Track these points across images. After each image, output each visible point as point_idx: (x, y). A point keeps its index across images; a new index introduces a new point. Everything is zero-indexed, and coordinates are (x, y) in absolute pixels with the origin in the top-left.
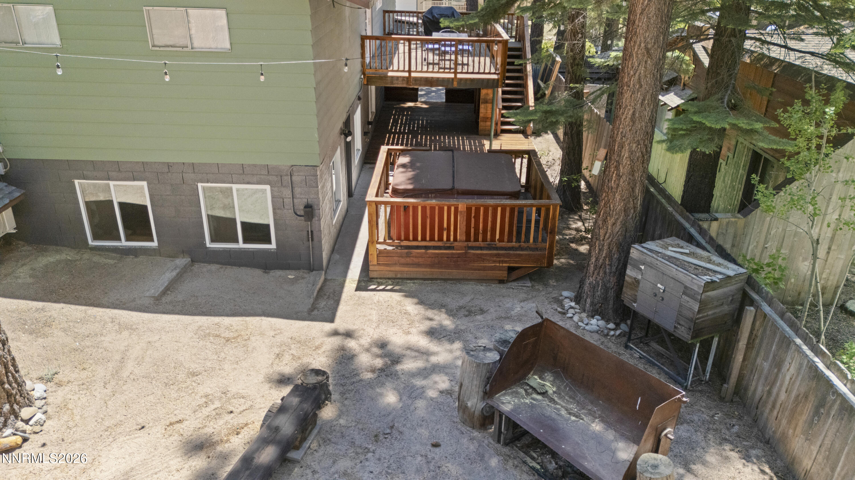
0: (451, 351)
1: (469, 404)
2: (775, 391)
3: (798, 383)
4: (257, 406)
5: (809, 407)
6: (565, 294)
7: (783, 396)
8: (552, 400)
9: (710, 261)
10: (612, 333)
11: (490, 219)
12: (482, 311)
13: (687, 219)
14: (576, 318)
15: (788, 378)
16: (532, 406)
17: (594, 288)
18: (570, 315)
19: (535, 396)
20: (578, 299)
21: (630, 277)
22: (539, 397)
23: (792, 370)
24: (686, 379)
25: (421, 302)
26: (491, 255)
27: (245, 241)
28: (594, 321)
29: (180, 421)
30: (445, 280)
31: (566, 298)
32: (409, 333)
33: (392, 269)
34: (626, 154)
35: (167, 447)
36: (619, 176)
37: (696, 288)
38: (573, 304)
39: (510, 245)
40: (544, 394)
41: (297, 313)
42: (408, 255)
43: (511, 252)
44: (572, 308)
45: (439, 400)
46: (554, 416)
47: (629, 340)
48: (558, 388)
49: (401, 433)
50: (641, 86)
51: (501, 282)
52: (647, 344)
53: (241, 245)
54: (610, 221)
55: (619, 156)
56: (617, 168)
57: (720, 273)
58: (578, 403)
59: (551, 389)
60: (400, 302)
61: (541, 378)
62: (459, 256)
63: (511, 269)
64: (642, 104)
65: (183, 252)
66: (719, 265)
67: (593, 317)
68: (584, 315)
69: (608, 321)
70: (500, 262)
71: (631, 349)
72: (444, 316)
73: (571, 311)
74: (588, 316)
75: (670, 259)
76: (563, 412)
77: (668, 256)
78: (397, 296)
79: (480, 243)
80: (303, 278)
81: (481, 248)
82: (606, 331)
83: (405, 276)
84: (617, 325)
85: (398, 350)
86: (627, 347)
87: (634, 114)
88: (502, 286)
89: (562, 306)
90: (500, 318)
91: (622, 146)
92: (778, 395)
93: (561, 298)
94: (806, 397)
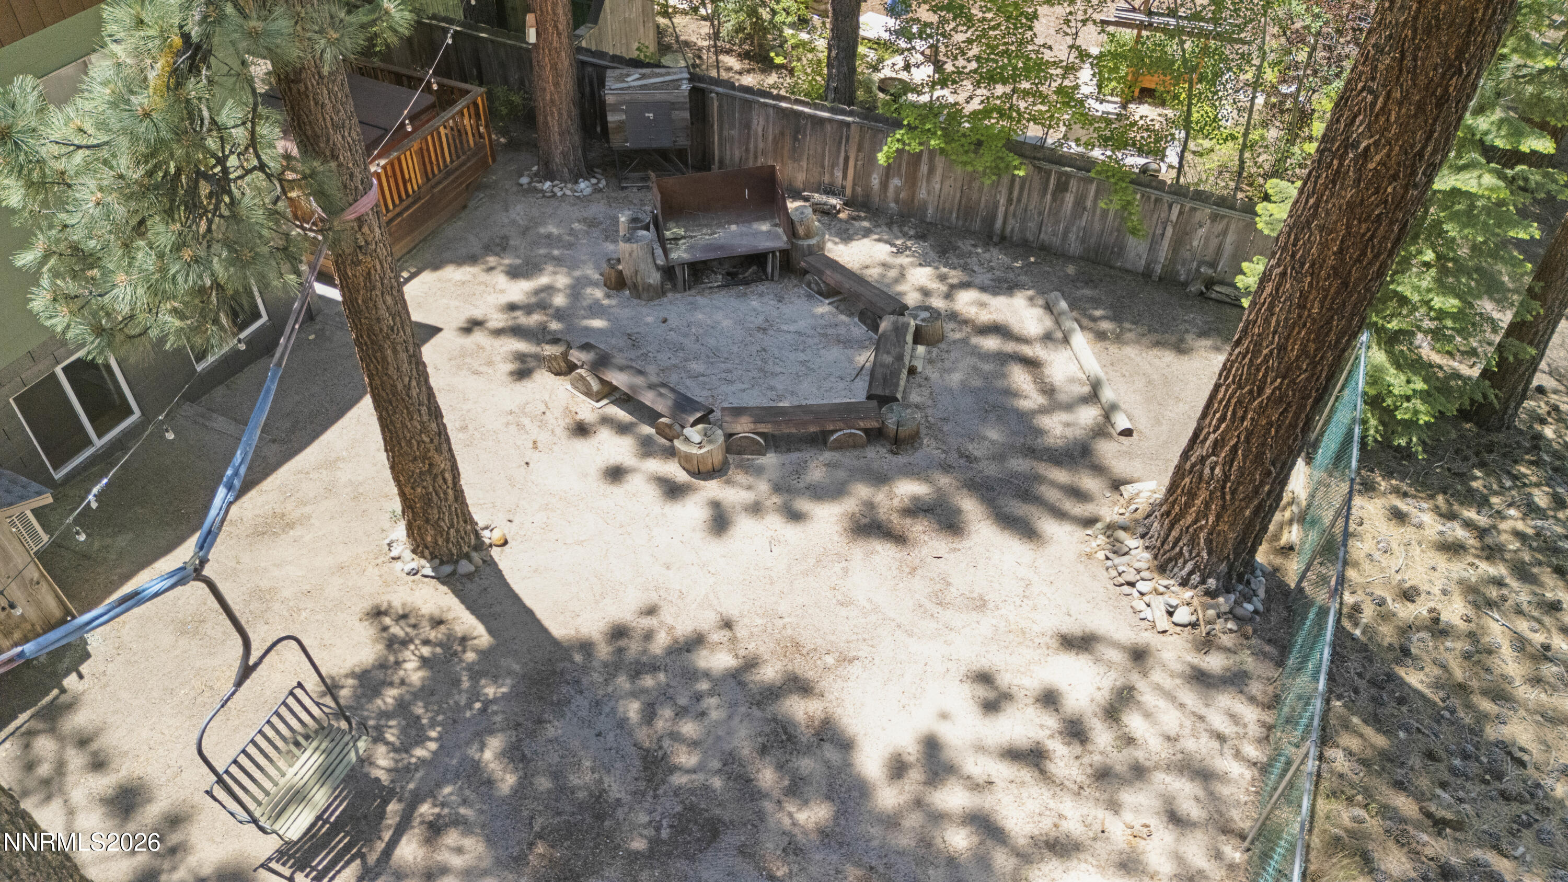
0: (555, 274)
2: (752, 146)
3: (771, 130)
5: (788, 140)
6: (524, 181)
7: (761, 145)
8: (691, 237)
9: (660, 74)
12: (504, 238)
15: (760, 130)
17: (564, 155)
20: (548, 177)
21: (613, 122)
22: (686, 240)
23: (762, 122)
28: (582, 186)
29: (535, 443)
30: (426, 239)
32: (504, 288)
36: (559, 34)
37: (681, 100)
38: (549, 183)
40: (683, 237)
45: (616, 300)
46: (707, 242)
48: (684, 227)
49: (638, 333)
55: (555, 14)
56: (556, 27)
58: (706, 226)
59: (682, 232)
60: (440, 277)
61: (671, 230)
62: (427, 203)
66: (668, 74)
67: (576, 182)
68: (570, 185)
69: (588, 179)
70: (457, 187)
72: (492, 259)
73: (556, 190)
74: (574, 184)
76: (705, 237)
77: (634, 87)
78: (428, 276)
79: (438, 177)
81: (440, 182)
82: (597, 187)
84: (597, 177)
85: (529, 301)
86: (622, 188)
92: (756, 147)
93: (527, 187)
94: (782, 134)
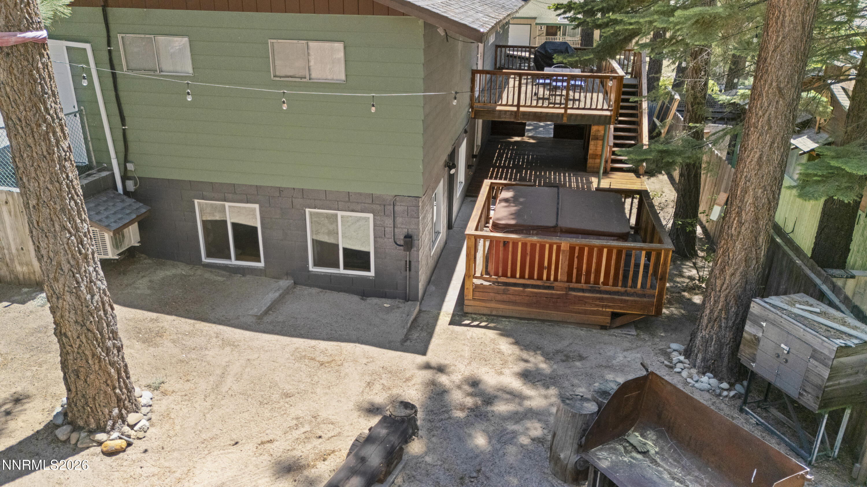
0: (546, 397)
1: (562, 456)
4: (345, 434)
6: (674, 346)
8: (654, 461)
9: (844, 323)
10: (725, 393)
11: (594, 260)
12: (581, 358)
13: (819, 275)
14: (685, 374)
16: (631, 465)
17: (706, 342)
18: (677, 370)
19: (635, 454)
20: (688, 353)
21: (750, 334)
22: (639, 456)
24: (810, 453)
25: (516, 343)
26: (593, 298)
27: (346, 267)
28: (705, 379)
29: (270, 441)
30: (543, 321)
31: (674, 350)
32: (501, 373)
33: (488, 305)
34: (749, 199)
35: (256, 466)
36: (741, 224)
37: (826, 352)
38: (682, 358)
39: (615, 289)
40: (645, 453)
41: (390, 342)
42: (505, 292)
43: (616, 297)
44: (680, 362)
45: (530, 448)
46: (655, 478)
47: (745, 403)
48: (662, 449)
49: (488, 478)
50: (770, 128)
51: (603, 327)
52: (766, 410)
53: (342, 271)
54: (729, 272)
55: (742, 201)
56: (739, 214)
57: (856, 338)
58: (683, 468)
59: (653, 449)
60: (494, 340)
61: (642, 435)
62: (559, 297)
63: (615, 315)
64: (771, 147)
65: (287, 274)
66: (855, 328)
67: (704, 374)
68: (694, 371)
69: (721, 380)
70: (603, 306)
71: (747, 413)
72: (540, 358)
73: (680, 365)
74: (698, 373)
75: (797, 317)
76: (666, 476)
77: (795, 314)
78: (491, 334)
79: (582, 285)
80: (398, 308)
81: (583, 290)
82: (718, 391)
83: (500, 313)
84: (732, 385)
85: (490, 390)
86: (741, 410)
87: (760, 157)
88: (604, 332)
89: (670, 360)
90: (600, 366)
91: (745, 191)
93: (668, 350)
